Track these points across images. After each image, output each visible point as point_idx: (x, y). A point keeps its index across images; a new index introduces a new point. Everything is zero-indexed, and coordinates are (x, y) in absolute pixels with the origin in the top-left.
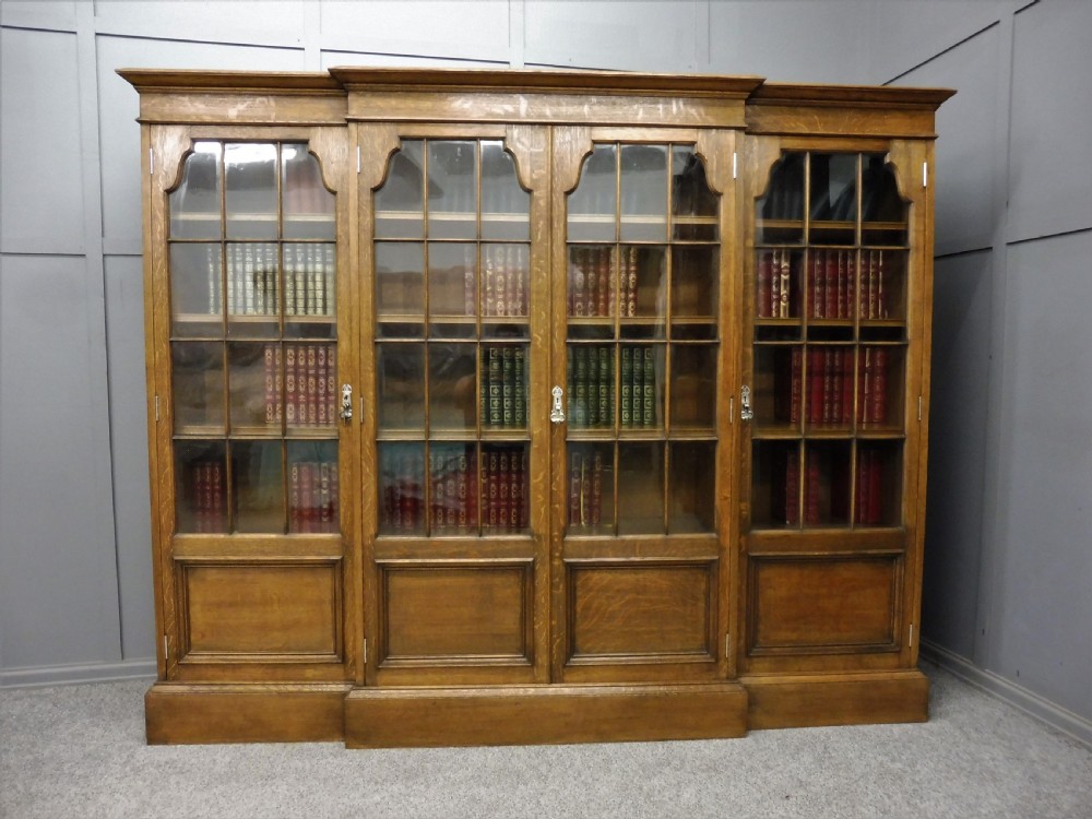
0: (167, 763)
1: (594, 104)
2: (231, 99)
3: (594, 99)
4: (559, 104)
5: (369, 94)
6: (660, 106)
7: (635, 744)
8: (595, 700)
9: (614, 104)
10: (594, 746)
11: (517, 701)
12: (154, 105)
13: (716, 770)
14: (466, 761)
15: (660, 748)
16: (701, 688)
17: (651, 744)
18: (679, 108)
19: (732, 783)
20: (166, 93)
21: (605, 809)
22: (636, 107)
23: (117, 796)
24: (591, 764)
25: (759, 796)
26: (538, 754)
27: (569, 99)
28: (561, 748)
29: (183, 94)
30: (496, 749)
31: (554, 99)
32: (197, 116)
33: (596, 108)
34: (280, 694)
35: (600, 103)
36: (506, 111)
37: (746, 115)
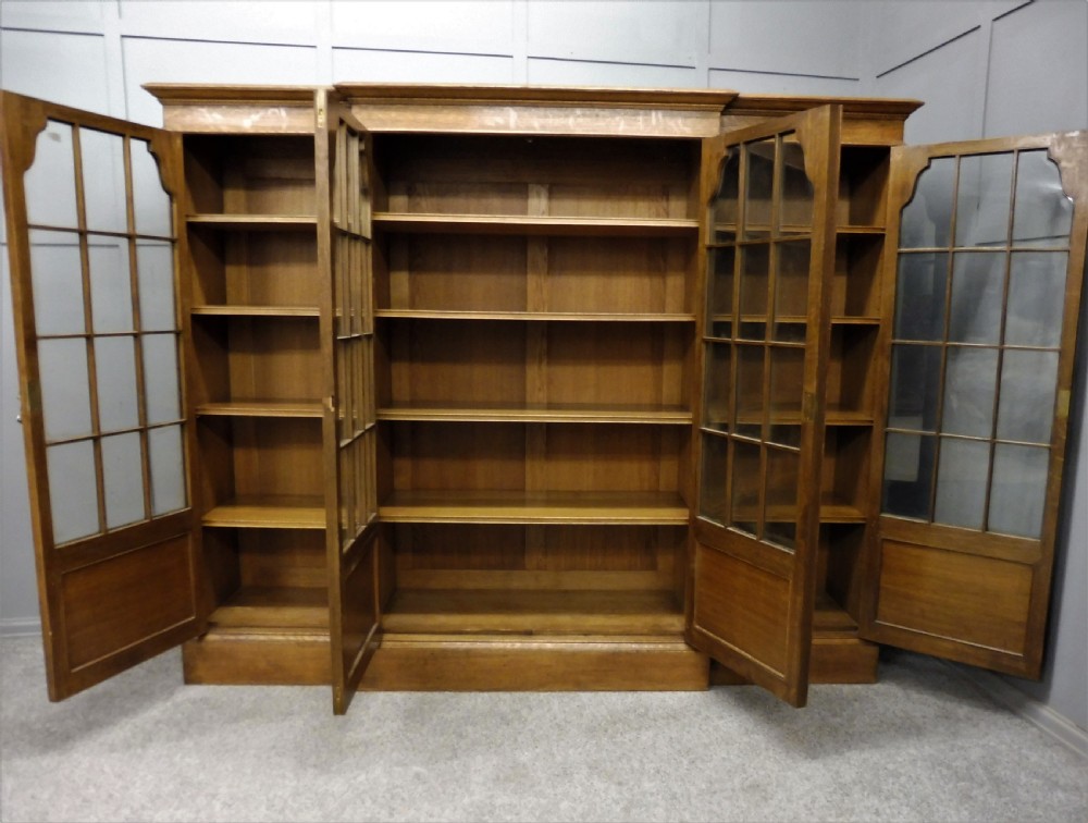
0: (201, 700)
1: (579, 116)
2: (246, 110)
3: (578, 111)
4: (546, 116)
5: (371, 107)
6: (641, 118)
7: (608, 694)
8: (574, 654)
9: (597, 116)
10: (572, 694)
11: (505, 654)
12: (176, 116)
13: (674, 718)
14: (457, 703)
15: (630, 698)
16: (668, 647)
17: (623, 694)
18: (658, 120)
19: (687, 729)
20: (186, 105)
21: (571, 747)
22: (617, 118)
23: (160, 726)
24: (567, 709)
25: (706, 741)
26: (521, 700)
27: (555, 111)
28: (543, 695)
29: (202, 105)
30: (486, 695)
31: (541, 111)
32: (215, 126)
33: (581, 120)
34: (299, 644)
35: (584, 115)
36: (497, 123)
37: (722, 125)
